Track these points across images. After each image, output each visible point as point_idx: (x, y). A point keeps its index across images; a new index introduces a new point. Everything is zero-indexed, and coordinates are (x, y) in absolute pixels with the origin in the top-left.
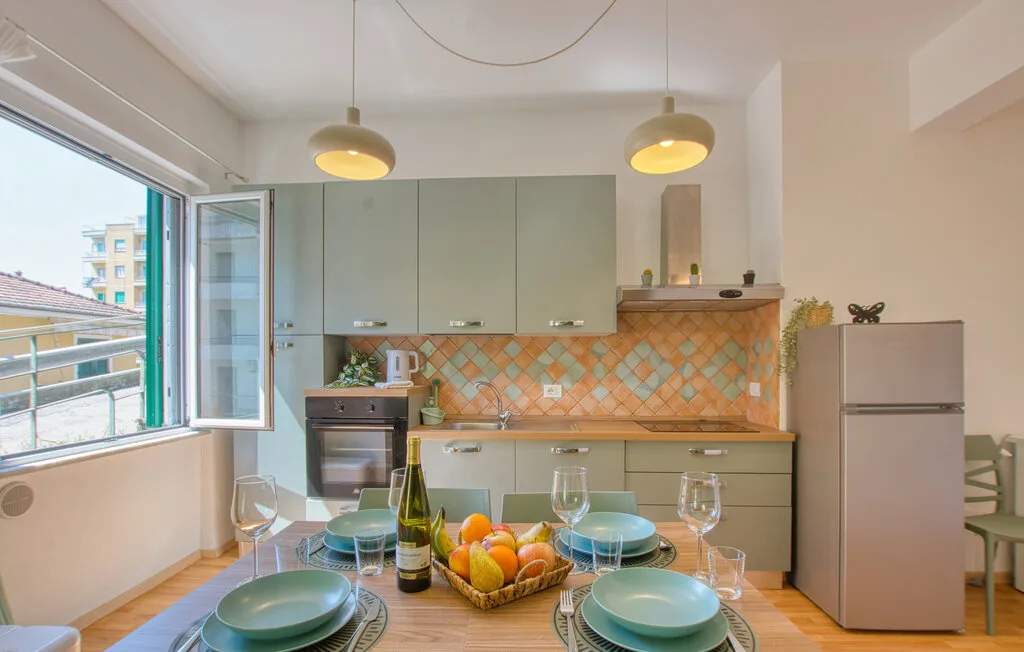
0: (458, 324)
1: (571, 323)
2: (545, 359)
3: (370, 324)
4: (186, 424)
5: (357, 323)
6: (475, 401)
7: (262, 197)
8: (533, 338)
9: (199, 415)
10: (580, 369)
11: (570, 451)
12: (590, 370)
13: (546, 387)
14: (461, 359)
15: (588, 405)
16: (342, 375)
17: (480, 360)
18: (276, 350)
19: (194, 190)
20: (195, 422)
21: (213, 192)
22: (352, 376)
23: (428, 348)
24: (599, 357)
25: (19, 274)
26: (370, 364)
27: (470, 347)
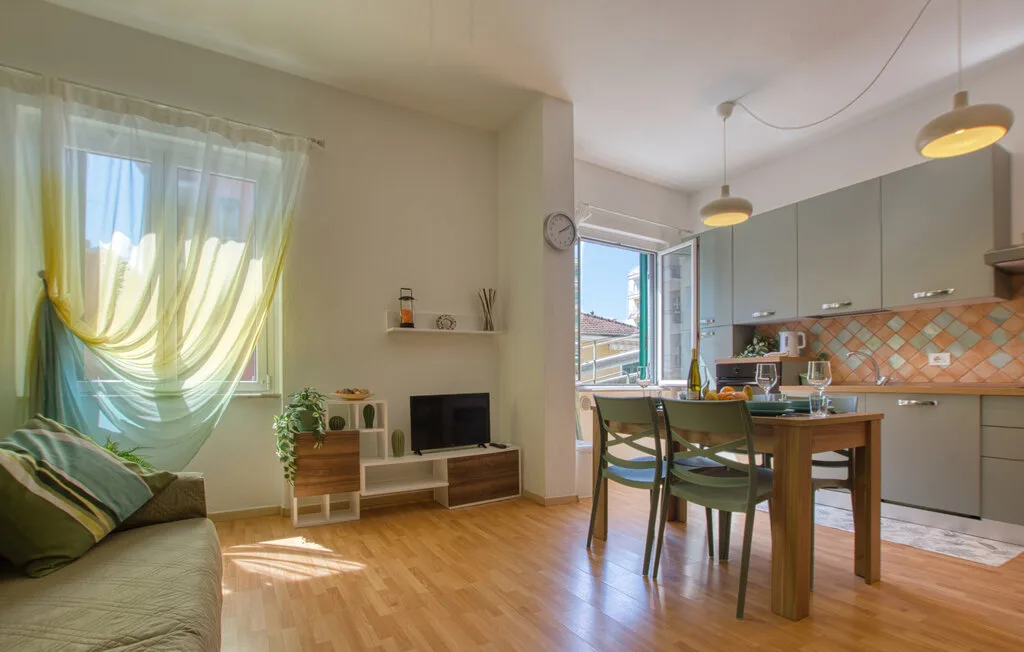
0: (833, 305)
1: (946, 292)
2: (931, 331)
3: (765, 314)
4: (657, 384)
5: (756, 314)
6: (858, 370)
7: (692, 243)
8: (918, 312)
9: (663, 378)
10: (974, 337)
11: (924, 404)
12: (986, 338)
13: (932, 356)
14: (845, 336)
15: (984, 372)
16: (746, 352)
17: (865, 335)
18: (701, 337)
19: (660, 247)
20: (662, 383)
21: (671, 246)
22: (752, 352)
23: (818, 328)
24: (999, 323)
25: (592, 313)
26: (769, 344)
27: (854, 326)
